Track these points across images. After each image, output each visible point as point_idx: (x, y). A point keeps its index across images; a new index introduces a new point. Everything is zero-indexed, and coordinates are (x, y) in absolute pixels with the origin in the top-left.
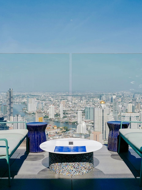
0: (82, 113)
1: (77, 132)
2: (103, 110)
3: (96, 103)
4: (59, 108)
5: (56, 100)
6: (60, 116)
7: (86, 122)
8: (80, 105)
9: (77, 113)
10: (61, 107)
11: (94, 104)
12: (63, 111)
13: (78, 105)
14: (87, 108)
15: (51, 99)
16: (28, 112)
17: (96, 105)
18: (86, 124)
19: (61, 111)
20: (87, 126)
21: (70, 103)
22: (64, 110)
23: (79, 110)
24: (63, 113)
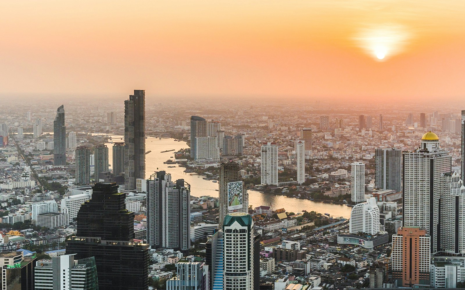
0: (367, 167)
1: (350, 228)
2: (432, 161)
3: (408, 137)
4: (294, 152)
5: (284, 128)
6: (295, 179)
7: (376, 196)
8: (360, 142)
9: (349, 169)
10: (298, 149)
11: (402, 141)
12: (306, 160)
13: (352, 142)
14: (383, 152)
15: (266, 122)
16: (193, 166)
17: (409, 143)
18: (380, 204)
19: (298, 162)
20: (381, 212)
21: (326, 138)
22: (308, 158)
23: (357, 160)
24: (307, 170)
